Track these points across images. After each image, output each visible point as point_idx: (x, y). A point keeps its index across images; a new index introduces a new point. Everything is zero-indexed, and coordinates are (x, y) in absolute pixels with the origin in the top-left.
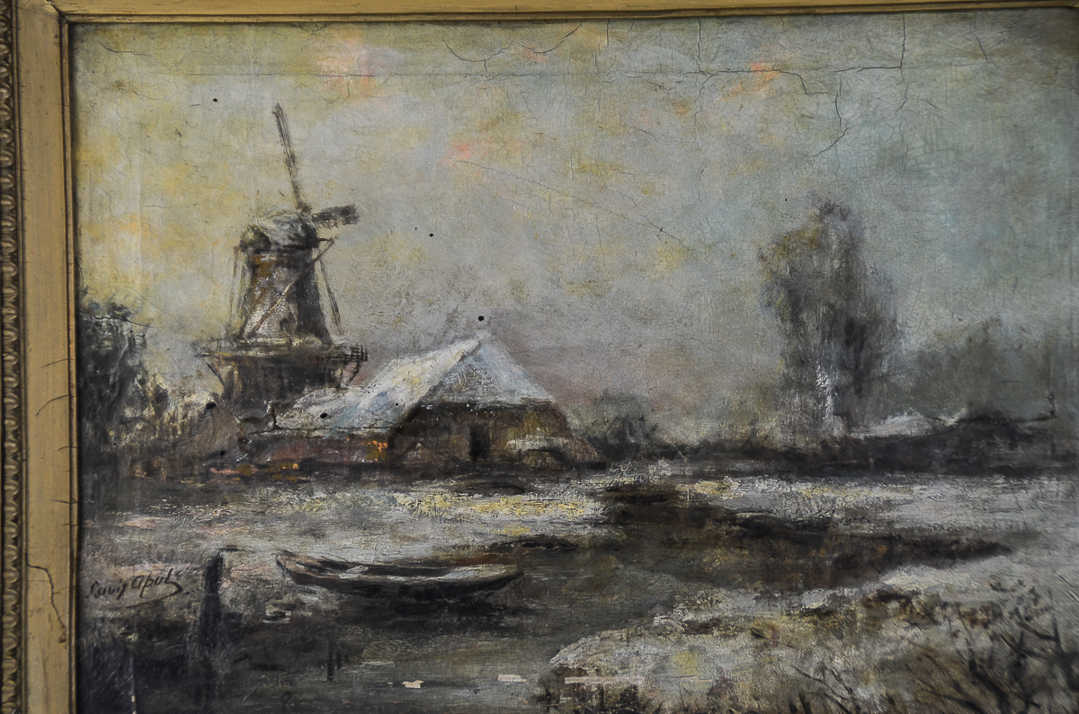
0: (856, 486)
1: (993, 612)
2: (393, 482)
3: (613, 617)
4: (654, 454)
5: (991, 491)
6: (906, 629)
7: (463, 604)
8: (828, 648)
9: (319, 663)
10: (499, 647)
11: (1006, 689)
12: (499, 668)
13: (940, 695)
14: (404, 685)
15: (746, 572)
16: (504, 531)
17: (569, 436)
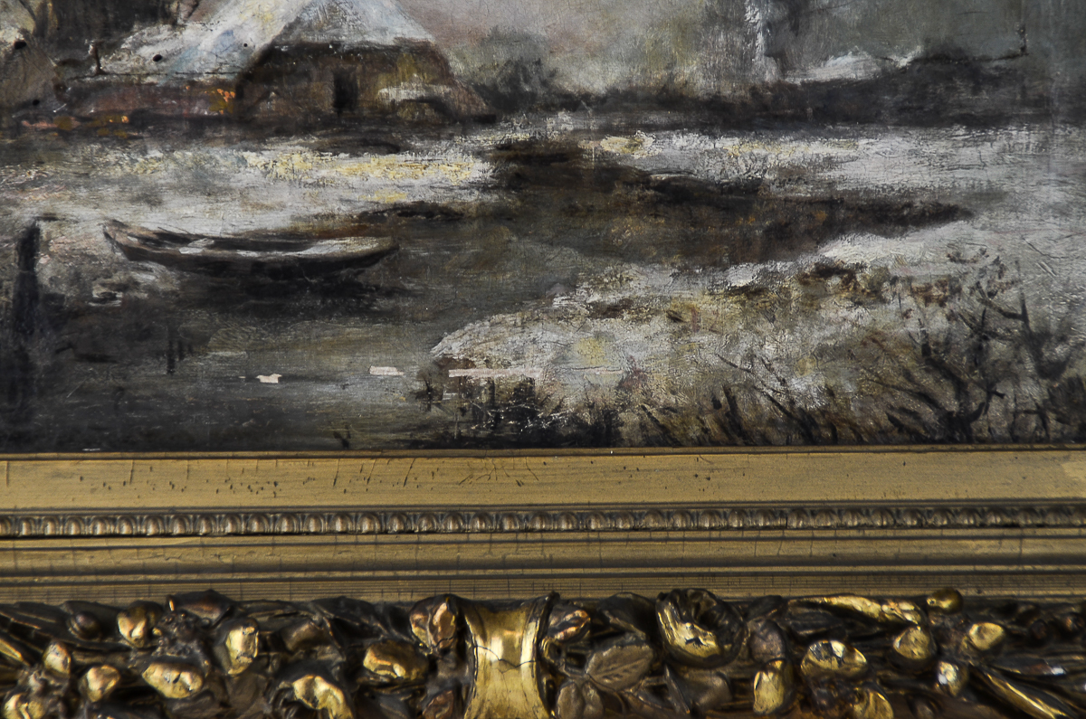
0: (791, 141)
1: (951, 287)
2: (242, 139)
3: (504, 299)
4: (553, 105)
5: (950, 144)
6: (849, 308)
7: (327, 285)
8: (757, 332)
9: (158, 354)
10: (371, 335)
11: (965, 377)
12: (371, 359)
13: (888, 386)
14: (259, 380)
15: (661, 244)
16: (375, 198)
17: (452, 84)
